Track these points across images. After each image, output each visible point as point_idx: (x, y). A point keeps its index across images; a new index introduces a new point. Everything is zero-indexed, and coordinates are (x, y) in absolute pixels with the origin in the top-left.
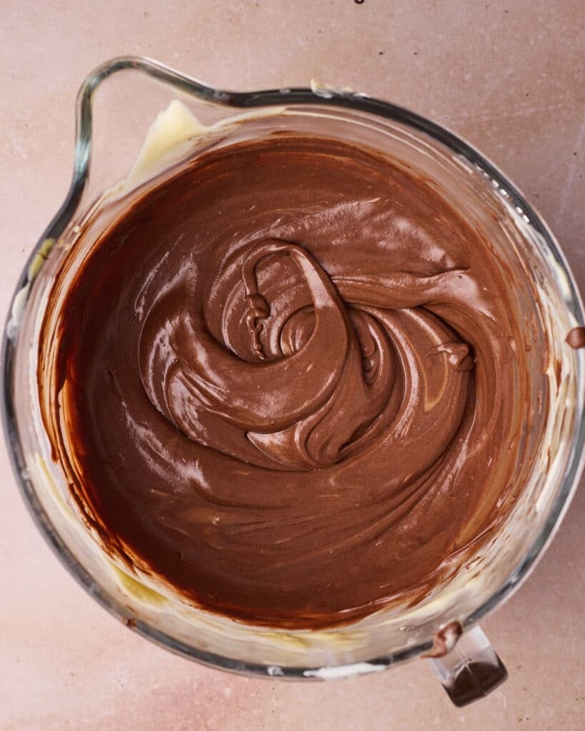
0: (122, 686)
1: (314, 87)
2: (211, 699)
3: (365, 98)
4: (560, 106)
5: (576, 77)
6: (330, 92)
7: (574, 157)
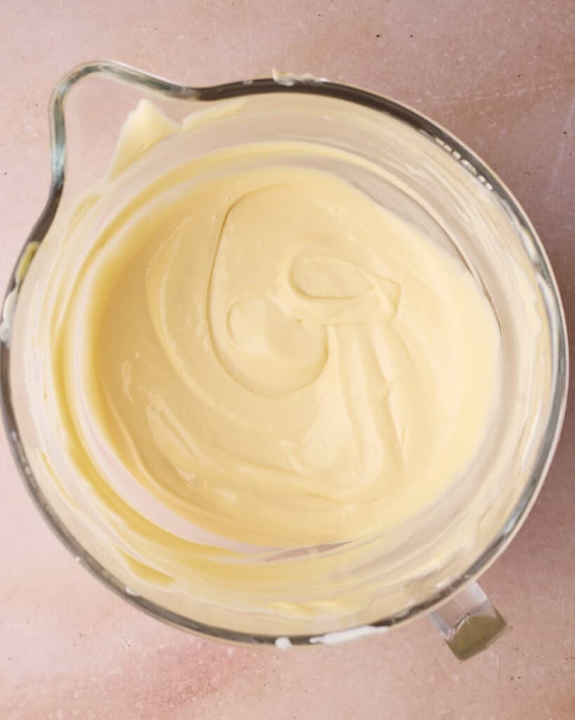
0: (129, 646)
1: (276, 76)
2: (214, 659)
3: (326, 83)
4: (550, 86)
5: (566, 58)
6: (291, 80)
7: (564, 135)
